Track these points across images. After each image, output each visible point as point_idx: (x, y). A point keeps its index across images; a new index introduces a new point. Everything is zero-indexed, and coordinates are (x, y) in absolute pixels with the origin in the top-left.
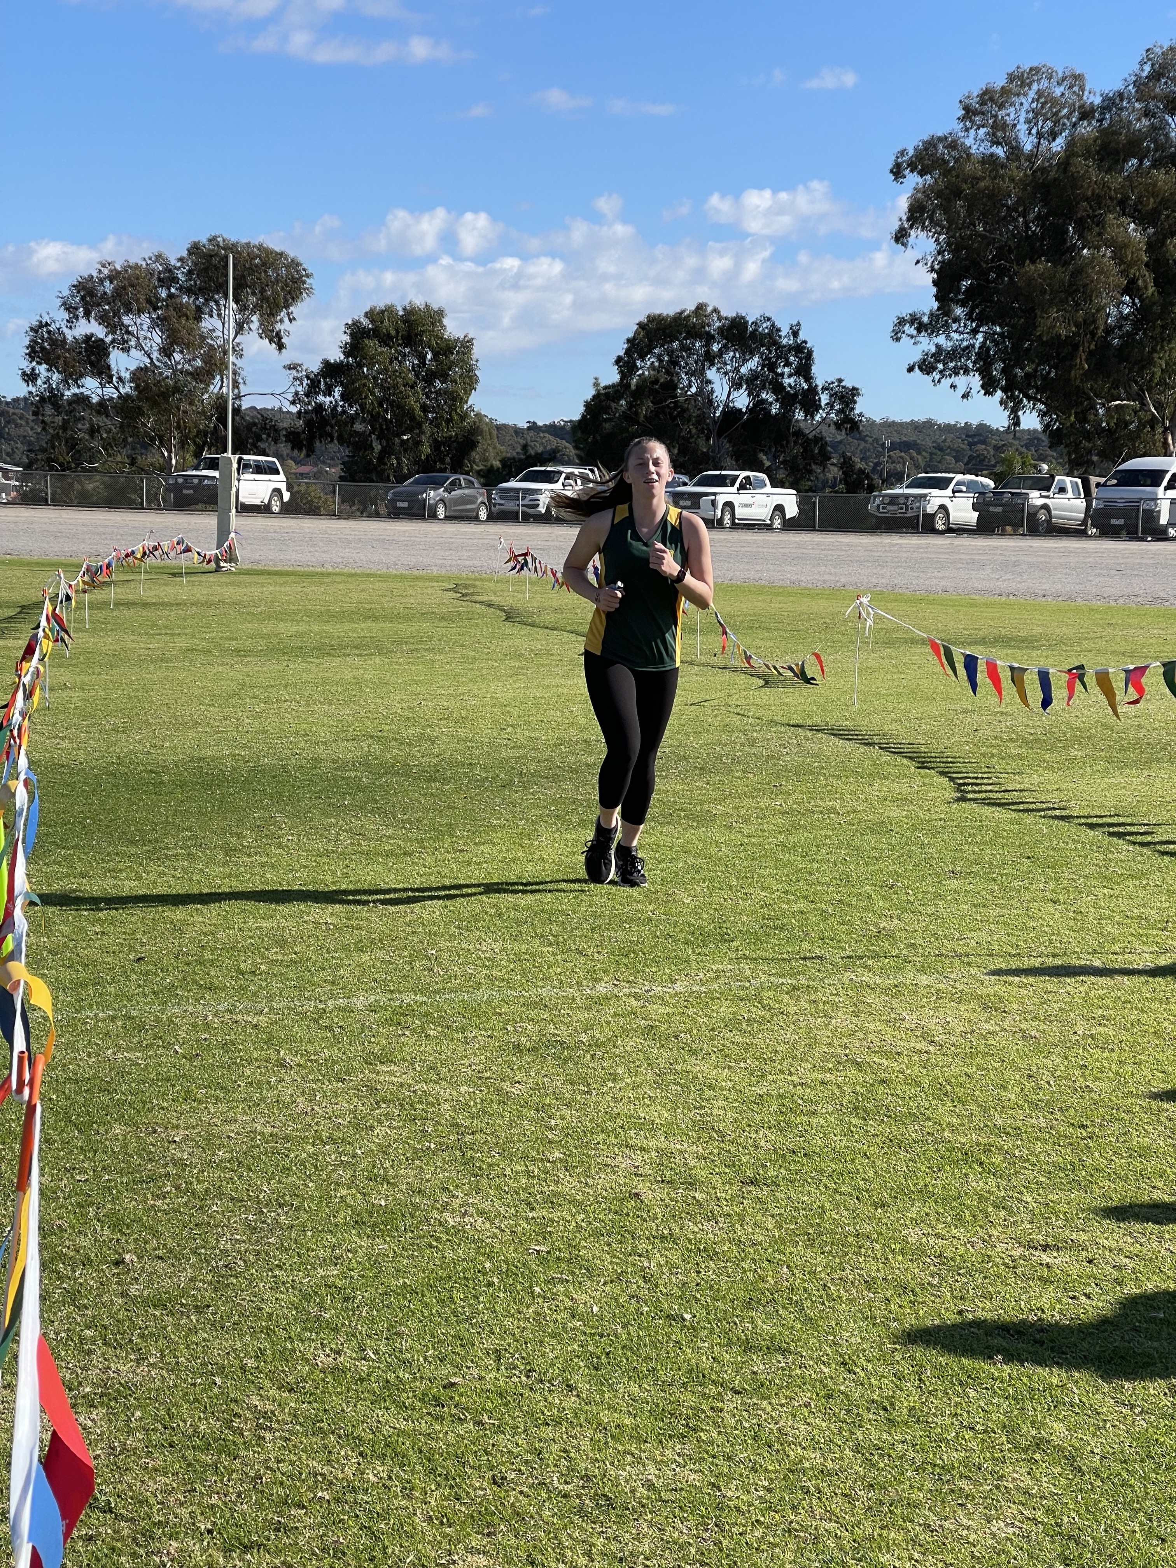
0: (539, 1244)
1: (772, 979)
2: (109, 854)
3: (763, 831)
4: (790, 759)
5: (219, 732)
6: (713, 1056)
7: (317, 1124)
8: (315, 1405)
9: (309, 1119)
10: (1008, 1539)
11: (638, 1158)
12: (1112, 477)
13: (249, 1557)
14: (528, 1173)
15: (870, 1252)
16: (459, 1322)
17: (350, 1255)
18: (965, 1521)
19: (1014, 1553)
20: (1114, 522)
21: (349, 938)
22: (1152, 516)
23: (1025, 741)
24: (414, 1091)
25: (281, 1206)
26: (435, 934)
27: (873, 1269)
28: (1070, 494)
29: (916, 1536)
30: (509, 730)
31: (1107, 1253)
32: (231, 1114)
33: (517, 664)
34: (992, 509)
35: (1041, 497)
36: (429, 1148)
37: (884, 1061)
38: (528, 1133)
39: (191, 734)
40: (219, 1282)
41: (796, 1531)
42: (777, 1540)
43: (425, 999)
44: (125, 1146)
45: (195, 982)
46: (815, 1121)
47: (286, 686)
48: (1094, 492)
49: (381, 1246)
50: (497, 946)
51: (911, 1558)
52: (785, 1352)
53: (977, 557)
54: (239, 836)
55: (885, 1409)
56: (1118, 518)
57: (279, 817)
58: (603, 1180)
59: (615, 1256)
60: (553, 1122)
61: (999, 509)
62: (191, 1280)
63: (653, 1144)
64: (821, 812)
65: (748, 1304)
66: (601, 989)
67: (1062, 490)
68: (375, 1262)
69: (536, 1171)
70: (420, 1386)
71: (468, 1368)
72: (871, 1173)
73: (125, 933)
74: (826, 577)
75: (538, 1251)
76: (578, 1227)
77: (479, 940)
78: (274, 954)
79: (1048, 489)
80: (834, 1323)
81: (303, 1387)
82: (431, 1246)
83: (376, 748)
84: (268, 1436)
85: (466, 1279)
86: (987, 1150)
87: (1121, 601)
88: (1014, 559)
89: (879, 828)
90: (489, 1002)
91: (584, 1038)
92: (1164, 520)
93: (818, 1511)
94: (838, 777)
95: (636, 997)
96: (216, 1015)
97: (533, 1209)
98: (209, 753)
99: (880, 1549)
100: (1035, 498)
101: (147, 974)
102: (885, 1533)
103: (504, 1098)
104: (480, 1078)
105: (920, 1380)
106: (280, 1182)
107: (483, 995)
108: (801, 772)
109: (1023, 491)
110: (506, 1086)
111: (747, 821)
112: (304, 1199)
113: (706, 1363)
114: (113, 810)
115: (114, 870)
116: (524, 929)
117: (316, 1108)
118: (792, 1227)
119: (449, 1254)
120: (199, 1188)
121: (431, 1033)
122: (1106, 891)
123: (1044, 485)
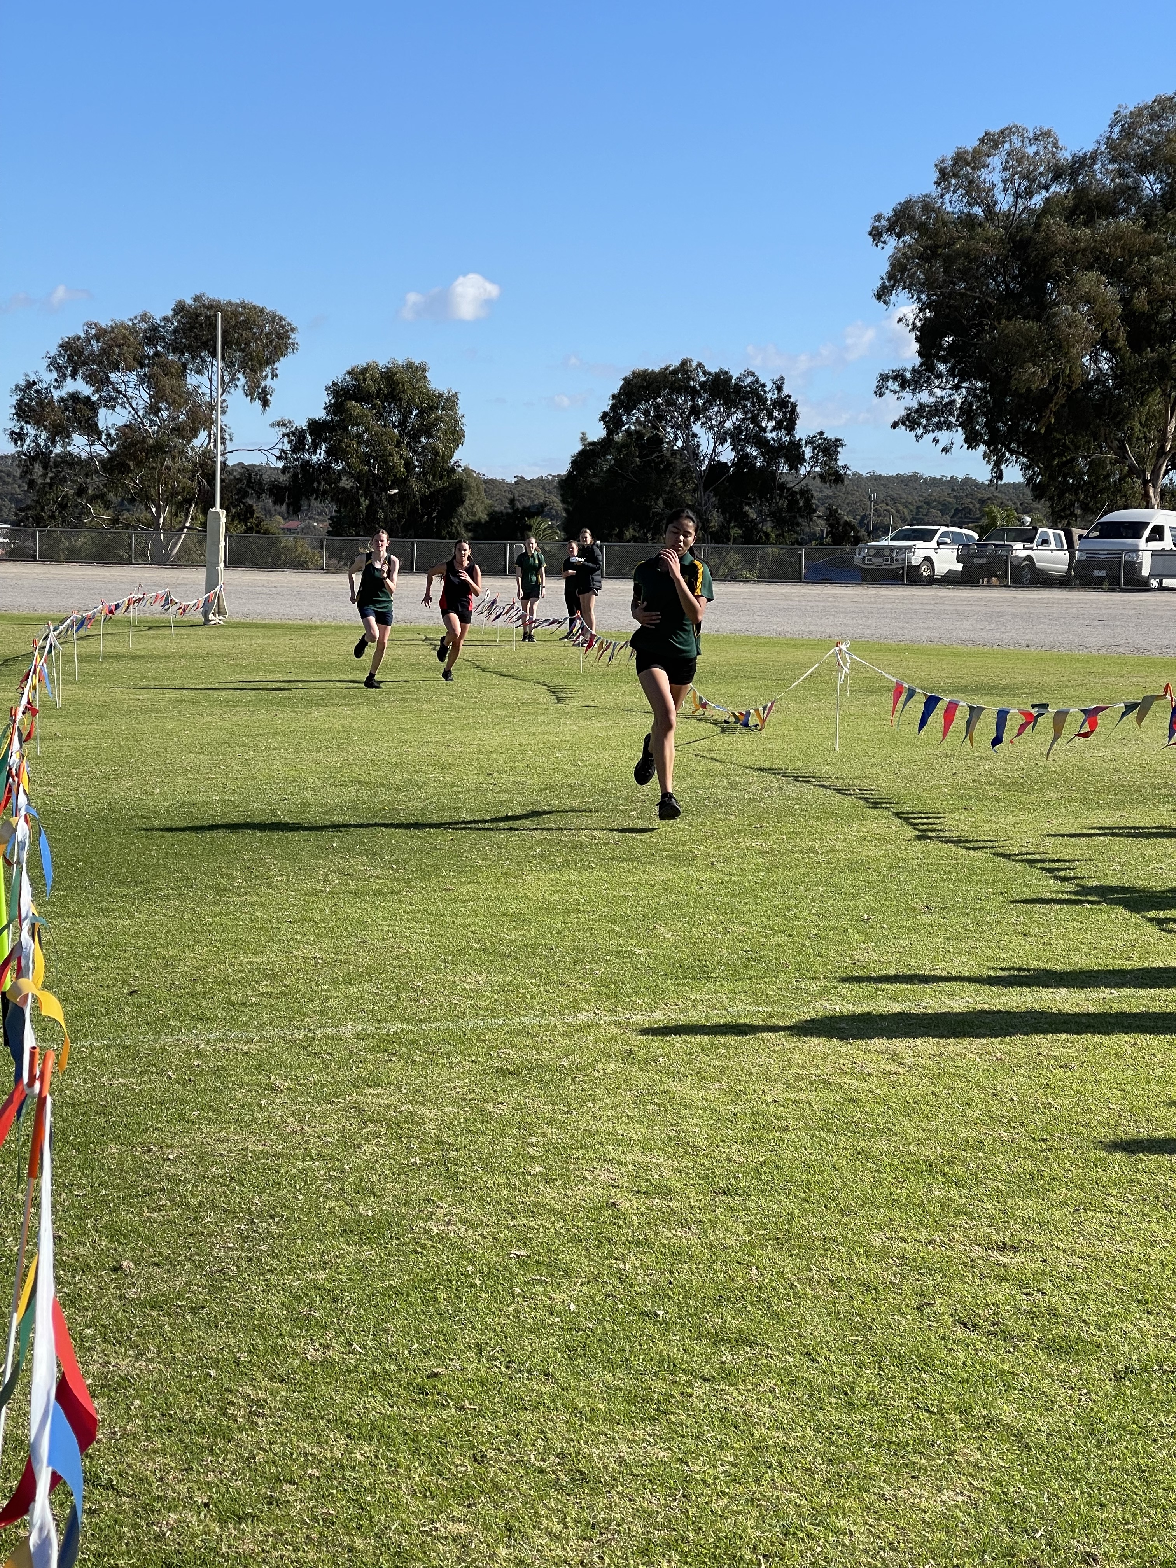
0: (520, 1249)
1: (749, 1007)
2: (101, 895)
3: (743, 870)
4: (772, 801)
5: (209, 779)
6: (690, 1078)
7: (306, 1142)
8: (304, 1394)
9: (298, 1138)
10: (957, 1506)
11: (616, 1171)
12: (1095, 529)
13: (243, 1526)
14: (509, 1186)
15: (835, 1254)
16: (443, 1320)
17: (338, 1261)
18: (918, 1491)
19: (962, 1519)
20: (1096, 573)
21: (339, 972)
22: (1133, 568)
23: (1002, 783)
24: (401, 1112)
25: (272, 1217)
26: (421, 968)
27: (838, 1270)
28: (1053, 546)
29: (871, 1504)
30: (495, 775)
31: (1061, 1253)
32: (223, 1134)
33: (504, 713)
34: (976, 561)
35: (1025, 548)
36: (415, 1163)
37: (854, 1081)
38: (511, 1149)
39: (181, 781)
40: (213, 1286)
41: (759, 1500)
42: (741, 1508)
43: (411, 1027)
44: (121, 1164)
45: (187, 1013)
46: (786, 1137)
47: (274, 735)
48: (1077, 544)
49: (368, 1252)
50: (482, 979)
51: (866, 1523)
52: (752, 1344)
53: (961, 608)
54: (230, 877)
55: (846, 1394)
56: (1100, 570)
57: (269, 858)
58: (582, 1190)
59: (592, 1260)
60: (534, 1139)
61: (983, 561)
62: (186, 1284)
63: (630, 1158)
64: (801, 852)
65: (719, 1301)
66: (583, 1017)
67: (1045, 542)
68: (363, 1267)
69: (518, 1183)
70: (406, 1377)
71: (451, 1360)
72: (840, 1183)
73: (118, 968)
74: (812, 628)
75: (518, 1256)
76: (557, 1233)
77: (464, 973)
78: (264, 986)
79: (1032, 542)
80: (799, 1319)
81: (294, 1379)
82: (416, 1252)
83: (364, 793)
84: (260, 1421)
85: (450, 1281)
86: (951, 1161)
87: (1103, 651)
88: (998, 610)
89: (859, 866)
90: (472, 1030)
91: (565, 1062)
92: (1145, 572)
93: (780, 1483)
94: (818, 819)
95: (618, 1024)
96: (208, 1043)
97: (513, 1218)
98: (199, 799)
99: (837, 1516)
100: (1019, 550)
101: (140, 1006)
102: (842, 1501)
103: (487, 1117)
104: (464, 1100)
105: (880, 1368)
106: (270, 1195)
107: (467, 1024)
108: (780, 814)
109: (1007, 543)
110: (490, 1107)
111: (727, 860)
112: (293, 1210)
113: (677, 1353)
114: (105, 854)
115: (106, 910)
116: (508, 962)
117: (306, 1128)
118: (762, 1232)
119: (434, 1260)
120: (193, 1201)
121: (416, 1058)
122: (1075, 924)
123: (1027, 537)
